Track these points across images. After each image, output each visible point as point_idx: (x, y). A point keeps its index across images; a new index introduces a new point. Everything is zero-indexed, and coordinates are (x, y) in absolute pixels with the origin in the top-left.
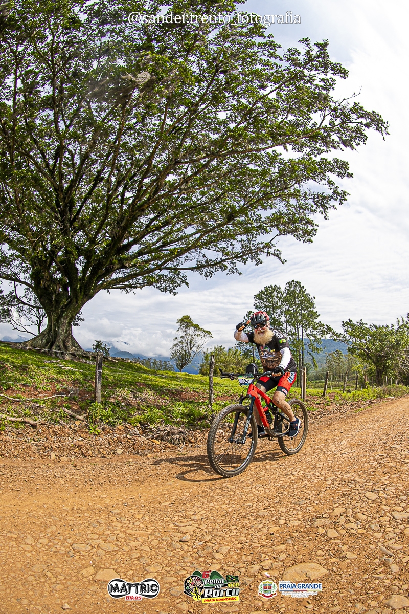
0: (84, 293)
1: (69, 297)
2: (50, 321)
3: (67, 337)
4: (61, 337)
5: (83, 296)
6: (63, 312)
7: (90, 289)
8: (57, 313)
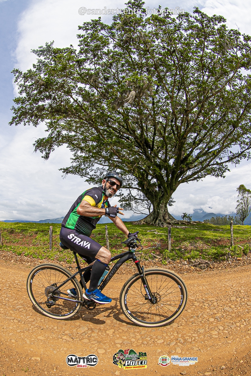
0: (170, 188)
1: (163, 192)
2: (154, 206)
3: (165, 214)
4: (161, 215)
5: (170, 190)
6: (160, 201)
7: (173, 185)
8: (157, 202)
